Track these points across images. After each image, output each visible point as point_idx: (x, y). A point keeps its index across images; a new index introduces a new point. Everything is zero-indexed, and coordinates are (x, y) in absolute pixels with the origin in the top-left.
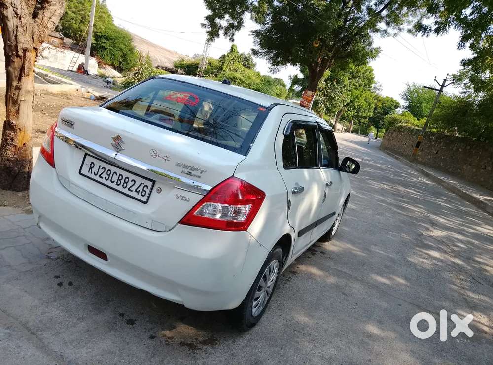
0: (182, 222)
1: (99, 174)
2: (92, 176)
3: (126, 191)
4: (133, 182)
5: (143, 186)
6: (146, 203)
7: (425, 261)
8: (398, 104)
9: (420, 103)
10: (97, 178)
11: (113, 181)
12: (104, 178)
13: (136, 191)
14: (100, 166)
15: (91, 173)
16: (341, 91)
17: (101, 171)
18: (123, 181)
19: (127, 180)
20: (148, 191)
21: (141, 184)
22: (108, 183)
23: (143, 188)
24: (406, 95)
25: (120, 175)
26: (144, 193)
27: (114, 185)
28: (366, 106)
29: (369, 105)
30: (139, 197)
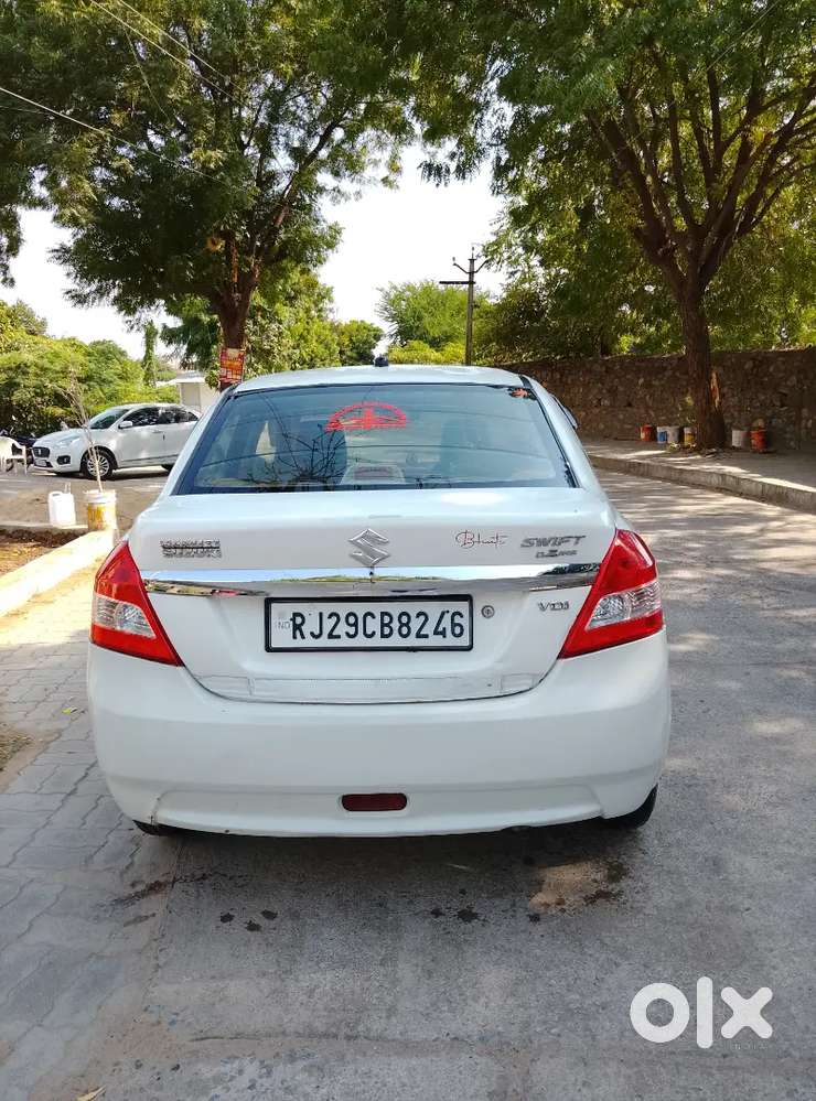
0: (566, 653)
1: (326, 631)
2: (310, 642)
3: (412, 641)
4: (422, 618)
5: (447, 617)
6: (469, 648)
7: (688, 591)
8: (378, 330)
9: (420, 319)
10: (324, 642)
11: (369, 632)
12: (344, 636)
13: (436, 633)
14: (321, 614)
15: (303, 637)
16: (281, 334)
17: (328, 624)
18: (395, 625)
19: (404, 619)
20: (465, 622)
21: (443, 614)
22: (361, 641)
23: (452, 620)
24: (386, 309)
25: (383, 614)
26: (457, 630)
27: (377, 641)
28: (320, 350)
29: (327, 347)
30: (450, 641)
